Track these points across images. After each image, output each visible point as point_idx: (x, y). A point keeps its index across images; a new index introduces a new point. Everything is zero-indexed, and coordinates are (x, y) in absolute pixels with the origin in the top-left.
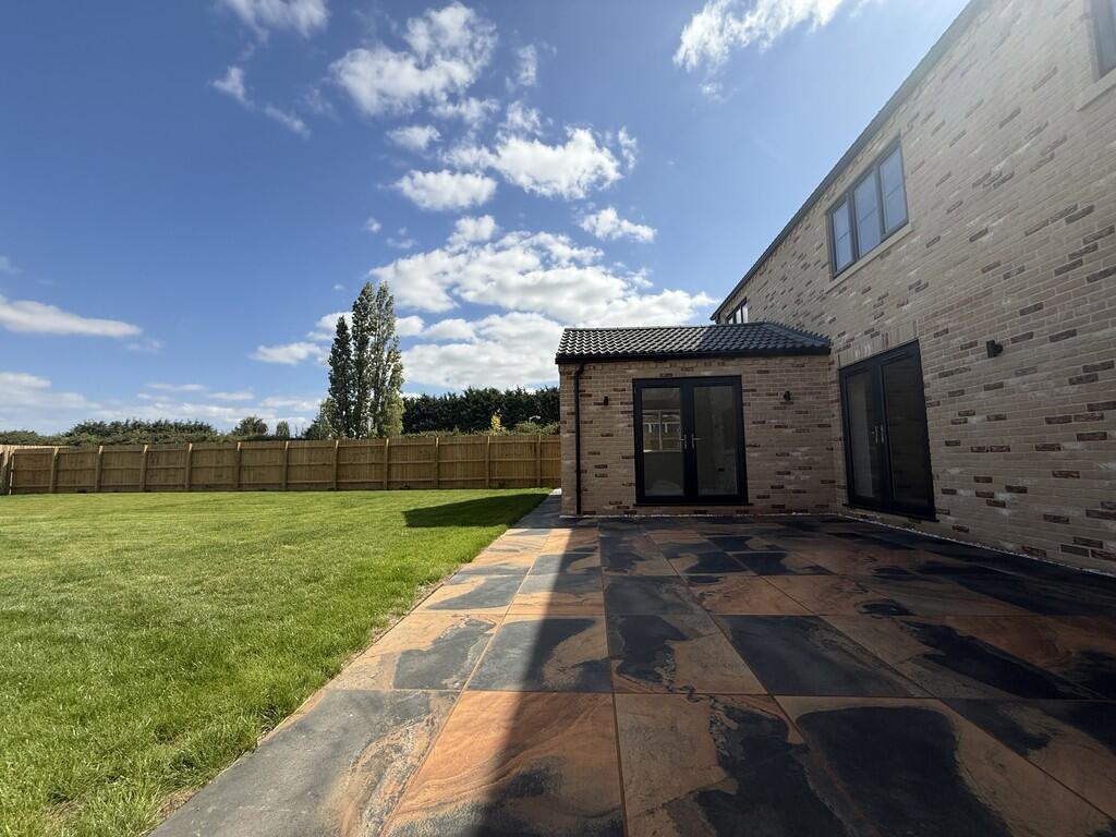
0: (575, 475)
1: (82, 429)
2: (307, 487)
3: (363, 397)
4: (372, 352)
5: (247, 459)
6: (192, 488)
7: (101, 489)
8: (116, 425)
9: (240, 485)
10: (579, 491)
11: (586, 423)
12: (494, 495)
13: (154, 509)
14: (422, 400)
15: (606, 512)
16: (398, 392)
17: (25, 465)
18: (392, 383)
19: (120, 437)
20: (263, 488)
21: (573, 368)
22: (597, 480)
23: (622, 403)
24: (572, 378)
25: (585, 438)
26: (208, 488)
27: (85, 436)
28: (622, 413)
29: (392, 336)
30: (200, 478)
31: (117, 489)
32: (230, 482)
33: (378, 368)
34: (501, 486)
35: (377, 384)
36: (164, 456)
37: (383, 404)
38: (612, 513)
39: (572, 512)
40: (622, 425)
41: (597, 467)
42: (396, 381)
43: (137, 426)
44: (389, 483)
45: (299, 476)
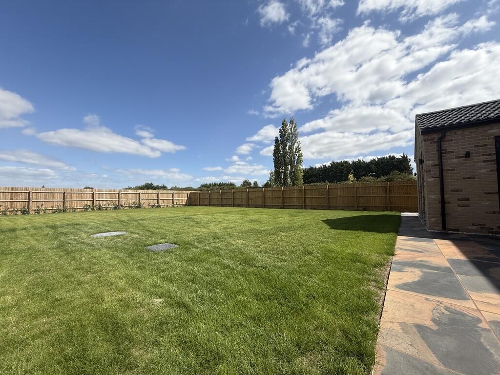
0: (440, 205)
1: (203, 186)
2: (271, 207)
3: (286, 169)
4: (289, 149)
5: (251, 195)
6: (234, 206)
7: (210, 205)
8: (210, 184)
9: (249, 205)
10: (444, 215)
11: (448, 170)
12: (363, 214)
13: (227, 213)
14: (310, 169)
15: (468, 230)
16: (300, 166)
17: (193, 197)
18: (297, 163)
19: (211, 188)
20: (256, 206)
21: (436, 136)
22: (459, 209)
23: (483, 155)
24: (435, 142)
25: (448, 180)
26: (239, 206)
27: (203, 188)
28: (484, 162)
29: (297, 141)
30: (236, 203)
31: (214, 205)
32: (245, 204)
33: (291, 157)
34: (365, 210)
35: (291, 163)
36: (226, 194)
37: (294, 172)
38: (475, 231)
39: (437, 228)
40: (484, 171)
41: (459, 200)
42: (300, 162)
43: (215, 184)
44: (305, 206)
45: (268, 202)
